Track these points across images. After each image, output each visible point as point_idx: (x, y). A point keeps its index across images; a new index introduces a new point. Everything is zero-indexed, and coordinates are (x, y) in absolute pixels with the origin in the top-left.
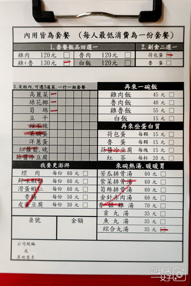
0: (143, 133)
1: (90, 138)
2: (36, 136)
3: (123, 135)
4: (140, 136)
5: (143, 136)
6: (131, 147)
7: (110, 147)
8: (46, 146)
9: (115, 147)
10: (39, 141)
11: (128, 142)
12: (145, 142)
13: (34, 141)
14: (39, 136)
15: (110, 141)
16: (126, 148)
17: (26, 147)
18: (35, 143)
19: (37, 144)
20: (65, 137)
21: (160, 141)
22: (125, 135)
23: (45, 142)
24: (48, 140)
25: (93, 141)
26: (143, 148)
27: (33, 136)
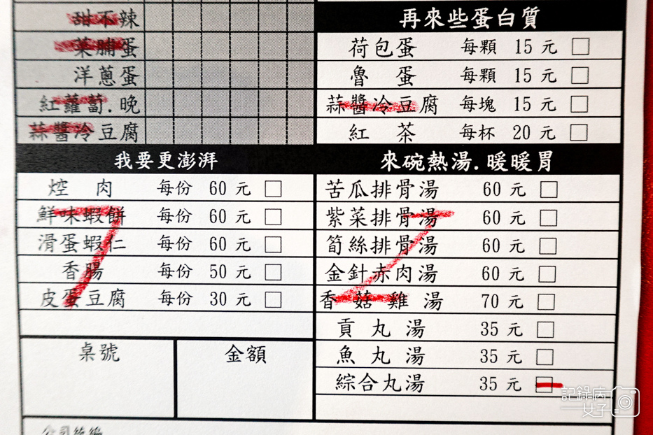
0: (478, 43)
1: (287, 61)
2: (99, 57)
3: (407, 49)
4: (467, 55)
5: (478, 54)
6: (433, 93)
7: (358, 93)
8: (133, 93)
9: (379, 95)
10: (106, 74)
11: (423, 75)
12: (484, 77)
13: (90, 74)
14: (107, 56)
15: (359, 72)
16: (418, 98)
17: (63, 94)
18: (95, 80)
19: (102, 86)
20: (201, 60)
21: (538, 70)
22: (412, 51)
23: (131, 78)
24: (139, 69)
25: (300, 75)
26: (477, 97)
27: (86, 57)
